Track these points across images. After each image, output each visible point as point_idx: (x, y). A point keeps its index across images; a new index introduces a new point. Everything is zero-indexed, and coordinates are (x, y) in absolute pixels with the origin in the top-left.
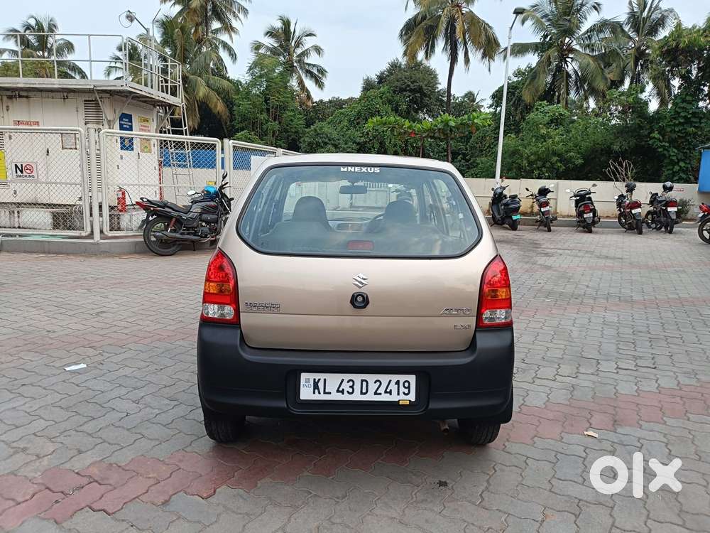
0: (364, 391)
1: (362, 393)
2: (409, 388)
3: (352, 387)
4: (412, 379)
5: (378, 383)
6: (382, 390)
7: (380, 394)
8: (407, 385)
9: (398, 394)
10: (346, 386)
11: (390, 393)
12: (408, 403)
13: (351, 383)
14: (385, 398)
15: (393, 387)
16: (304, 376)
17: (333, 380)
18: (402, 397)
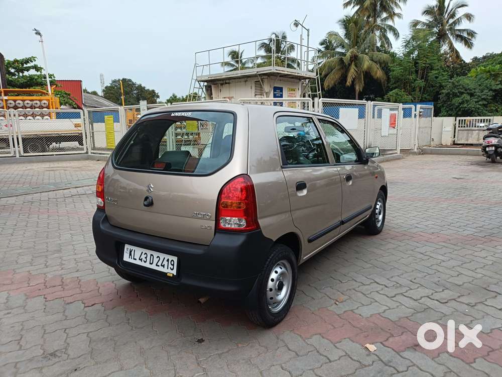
0: (151, 262)
1: (150, 264)
2: (173, 265)
3: (146, 258)
4: (175, 259)
5: (158, 258)
6: (159, 264)
7: (159, 266)
8: (172, 263)
9: (168, 268)
10: (143, 257)
11: (164, 266)
12: (172, 276)
13: (146, 256)
14: (160, 269)
15: (165, 263)
16: (127, 246)
17: (138, 251)
18: (169, 271)
